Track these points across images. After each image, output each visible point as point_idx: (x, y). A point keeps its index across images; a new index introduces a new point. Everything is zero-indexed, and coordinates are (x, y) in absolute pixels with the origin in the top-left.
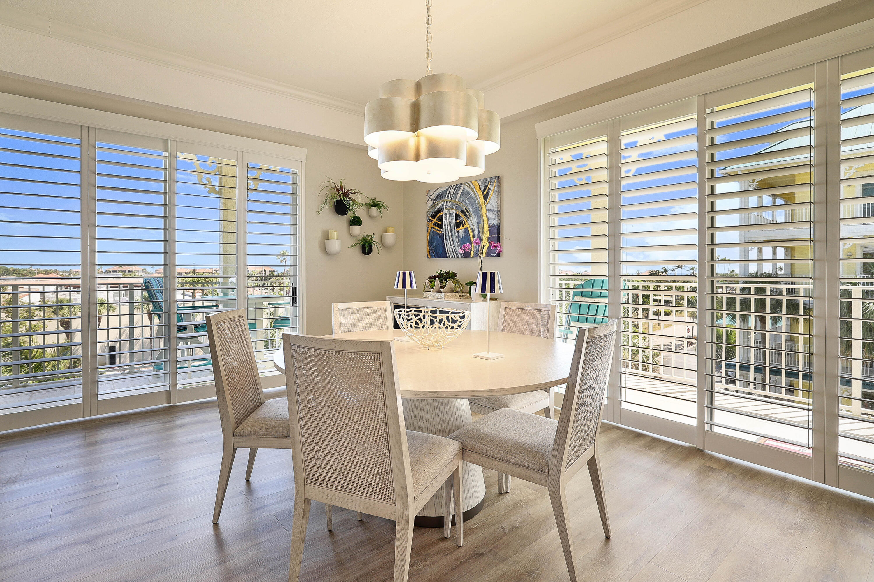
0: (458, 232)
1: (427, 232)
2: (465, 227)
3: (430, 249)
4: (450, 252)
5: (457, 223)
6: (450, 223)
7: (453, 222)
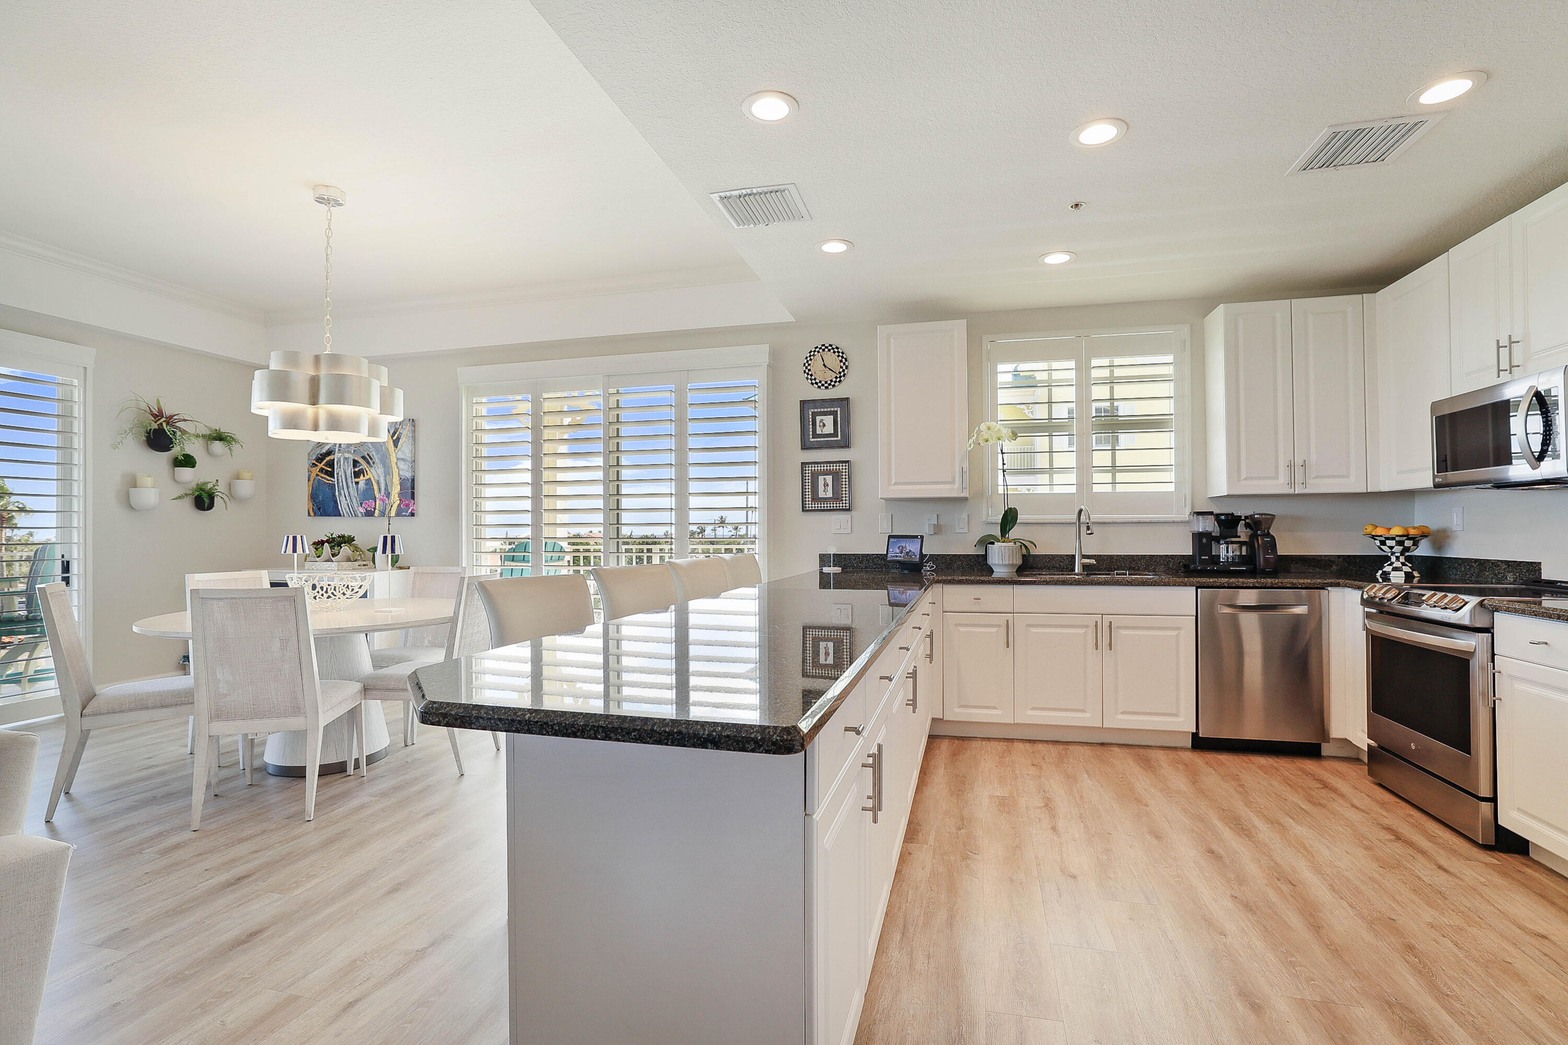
0: (357, 483)
1: (309, 480)
2: (367, 477)
3: (313, 505)
4: (345, 509)
5: (355, 472)
6: (345, 472)
7: (350, 470)
